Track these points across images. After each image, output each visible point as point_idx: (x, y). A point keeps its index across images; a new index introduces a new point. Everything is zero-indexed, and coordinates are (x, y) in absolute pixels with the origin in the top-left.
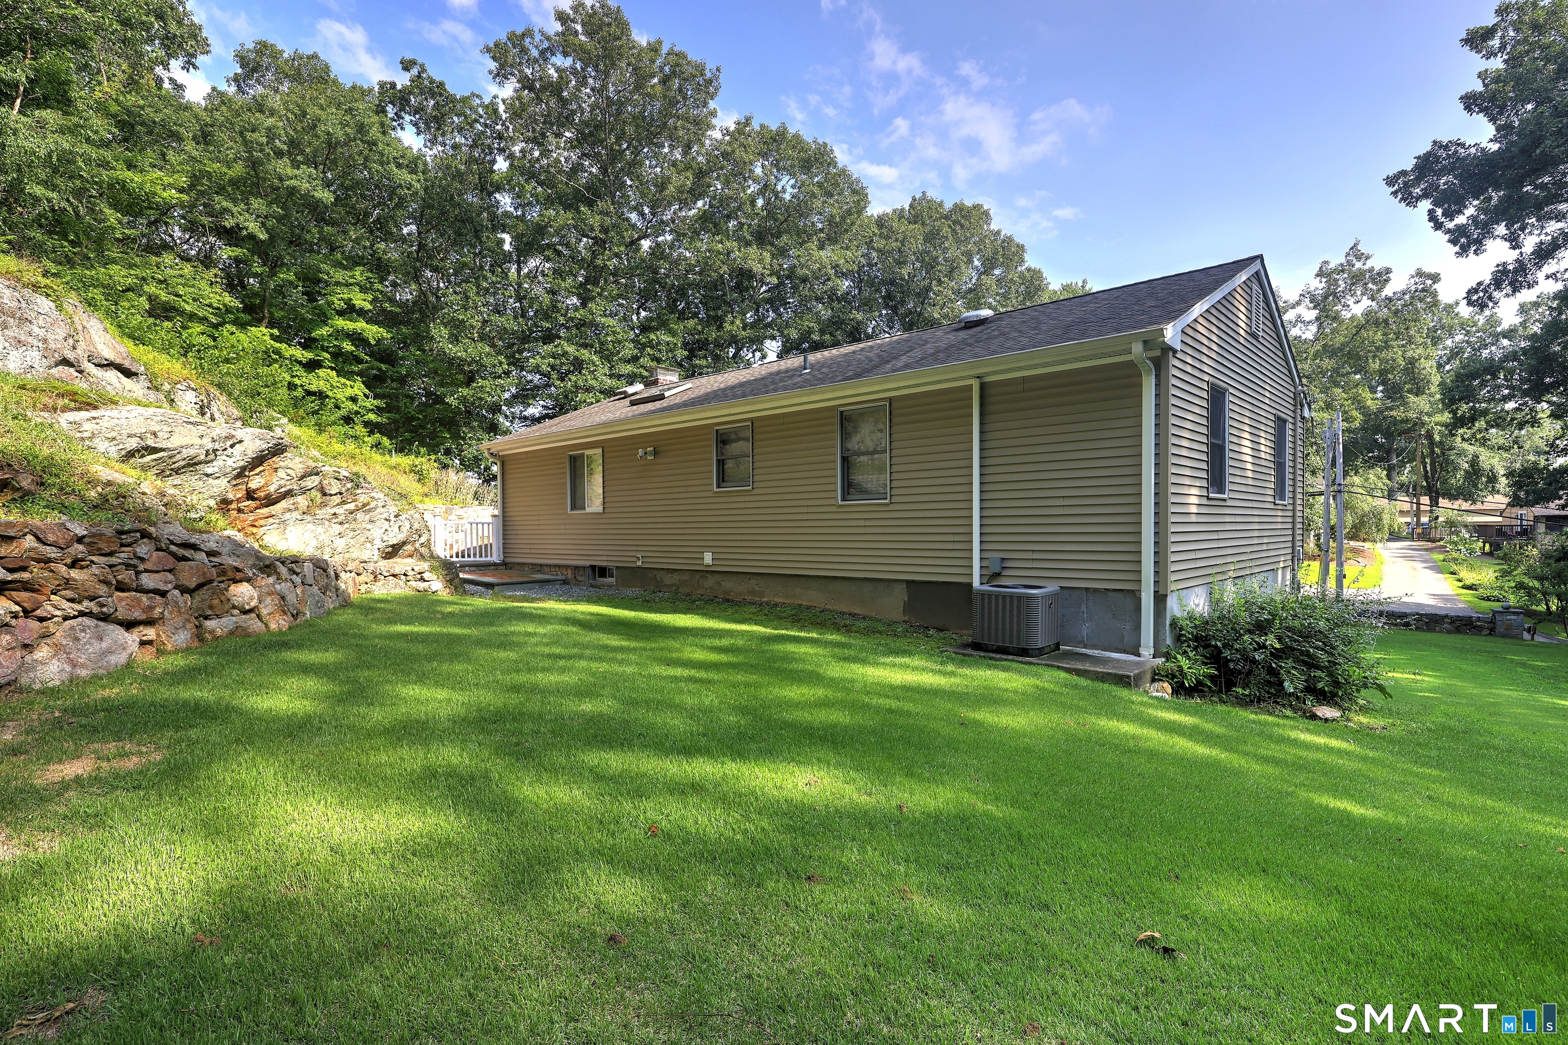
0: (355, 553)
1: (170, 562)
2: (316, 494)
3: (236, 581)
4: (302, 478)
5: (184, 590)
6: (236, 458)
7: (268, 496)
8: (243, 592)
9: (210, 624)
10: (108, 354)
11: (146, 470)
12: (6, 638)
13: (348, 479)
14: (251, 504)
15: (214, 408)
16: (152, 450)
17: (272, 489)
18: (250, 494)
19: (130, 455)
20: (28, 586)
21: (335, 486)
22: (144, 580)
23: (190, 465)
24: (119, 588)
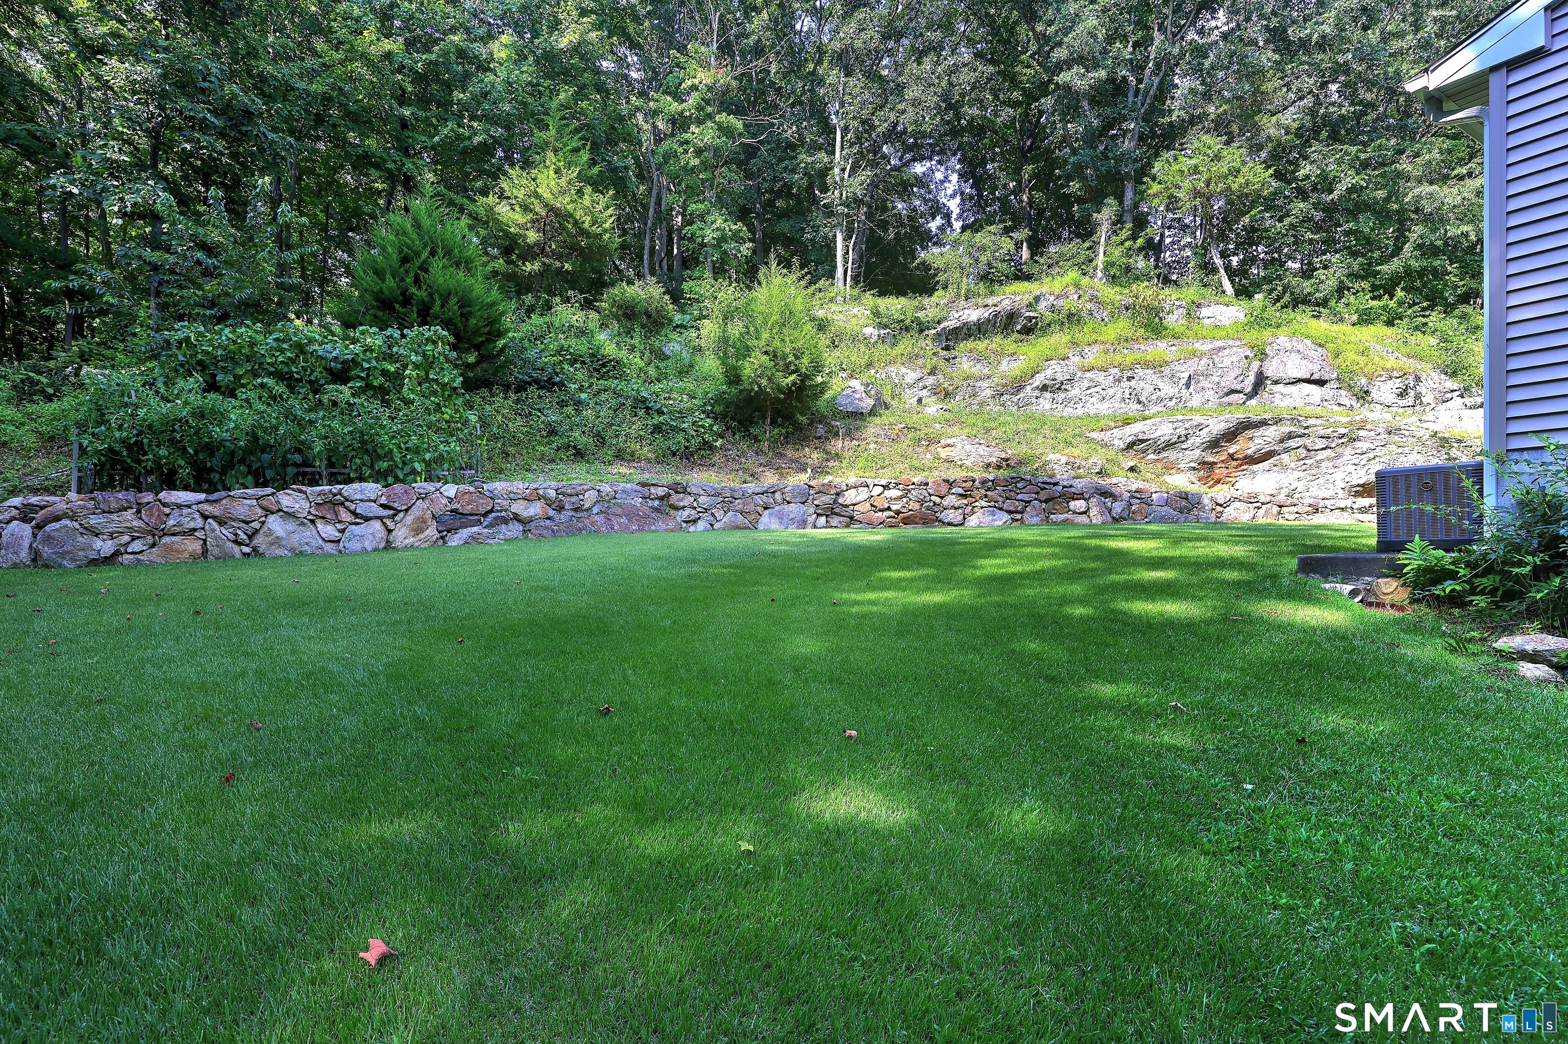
1: (1037, 490)
2: (1298, 450)
3: (1075, 499)
4: (1282, 441)
5: (1041, 502)
6: (1204, 435)
7: (1247, 457)
8: (1079, 505)
9: (1052, 516)
10: (1303, 373)
11: (1144, 451)
12: (960, 511)
13: (1343, 436)
14: (1234, 463)
15: (1422, 389)
16: (1143, 441)
17: (1249, 452)
18: (1232, 457)
19: (1131, 446)
20: (971, 496)
21: (1321, 444)
22: (1020, 497)
23: (1169, 445)
24: (1007, 498)
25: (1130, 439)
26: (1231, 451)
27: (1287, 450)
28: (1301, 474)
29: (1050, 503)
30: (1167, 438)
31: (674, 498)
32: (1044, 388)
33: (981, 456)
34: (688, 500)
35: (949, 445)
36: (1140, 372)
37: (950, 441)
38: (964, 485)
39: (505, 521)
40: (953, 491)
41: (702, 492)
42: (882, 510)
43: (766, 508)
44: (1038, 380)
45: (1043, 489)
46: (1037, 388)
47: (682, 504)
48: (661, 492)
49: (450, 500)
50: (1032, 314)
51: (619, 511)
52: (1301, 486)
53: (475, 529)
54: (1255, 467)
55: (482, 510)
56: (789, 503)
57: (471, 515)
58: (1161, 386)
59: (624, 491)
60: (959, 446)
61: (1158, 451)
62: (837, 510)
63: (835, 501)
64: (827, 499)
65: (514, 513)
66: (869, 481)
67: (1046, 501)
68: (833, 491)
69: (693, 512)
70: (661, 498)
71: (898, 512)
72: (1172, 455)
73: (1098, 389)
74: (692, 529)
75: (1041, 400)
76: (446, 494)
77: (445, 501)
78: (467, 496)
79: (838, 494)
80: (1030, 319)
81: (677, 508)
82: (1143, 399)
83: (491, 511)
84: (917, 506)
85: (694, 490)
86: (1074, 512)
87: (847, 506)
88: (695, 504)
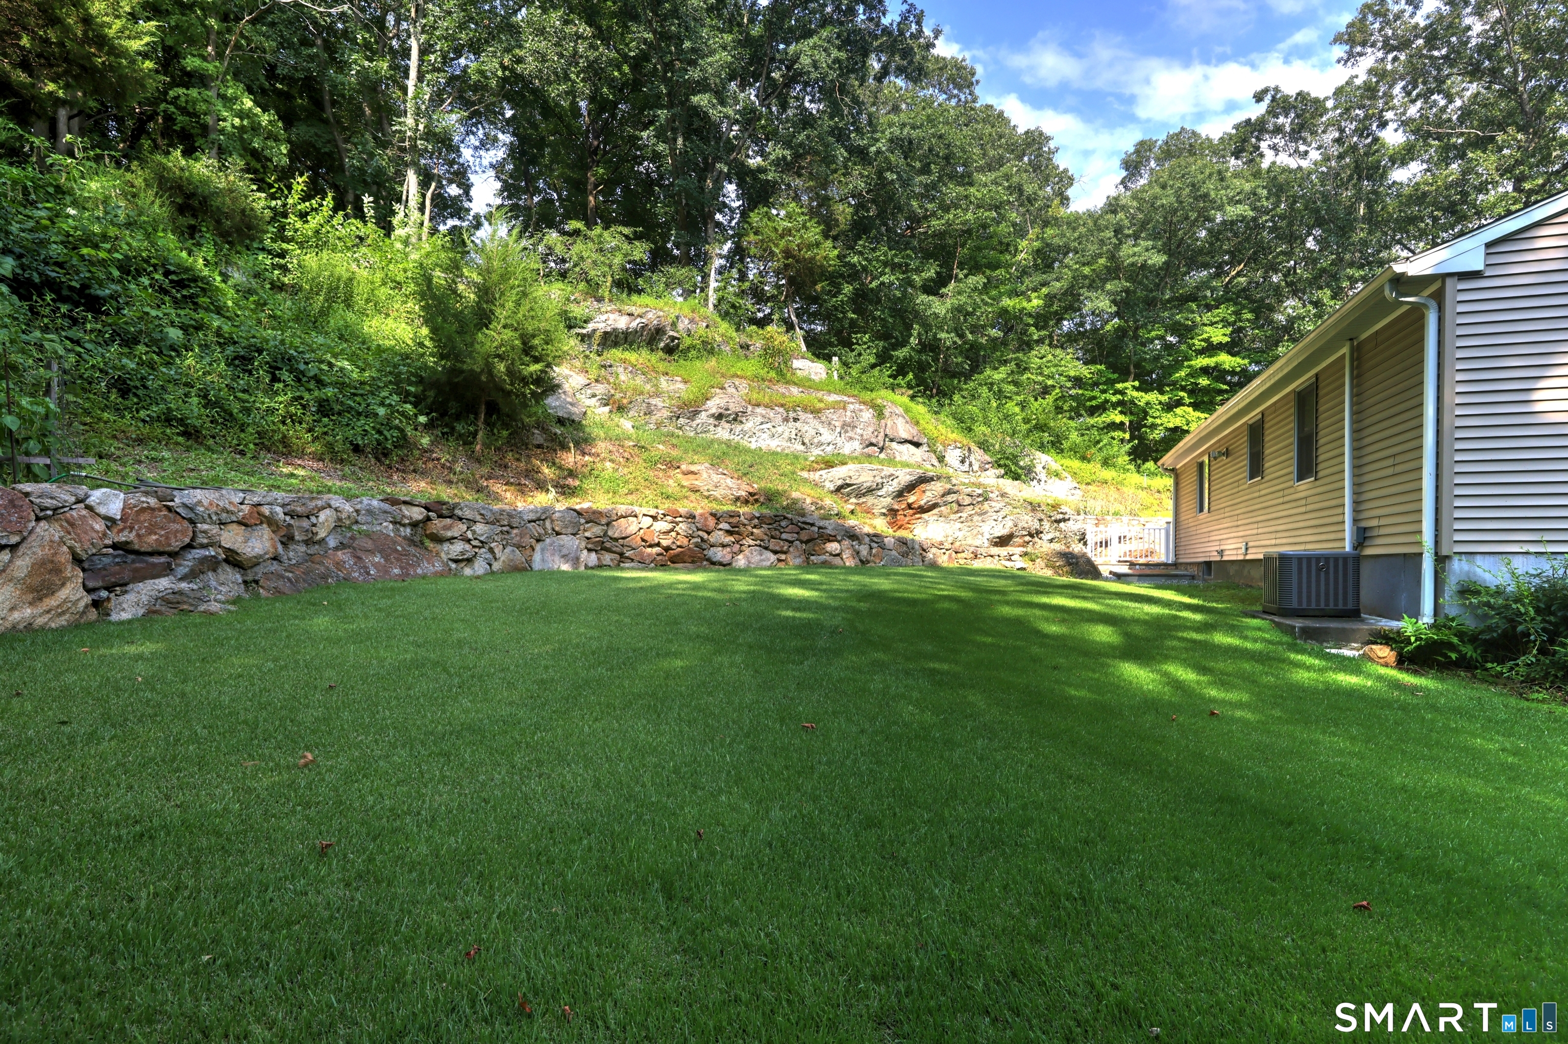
0: (969, 541)
1: (797, 529)
2: (954, 505)
3: (830, 541)
4: (943, 496)
5: (802, 542)
6: (893, 486)
7: (920, 507)
8: (833, 547)
9: (812, 558)
10: (905, 435)
11: (849, 495)
12: (728, 549)
13: (979, 495)
14: (911, 511)
15: (972, 458)
16: (849, 485)
17: (922, 503)
18: (910, 506)
19: (839, 489)
20: (738, 533)
21: (967, 500)
22: (784, 536)
23: (870, 491)
24: (773, 537)
25: (840, 483)
26: (910, 501)
27: (946, 504)
28: (960, 525)
29: (810, 544)
30: (868, 484)
31: (437, 525)
32: (720, 417)
33: (730, 489)
34: (459, 528)
35: (692, 473)
36: (802, 416)
37: (693, 468)
38: (731, 520)
39: (212, 564)
40: (721, 526)
41: (478, 518)
42: (651, 546)
43: (538, 541)
44: (713, 406)
45: (802, 529)
46: (713, 415)
47: (449, 534)
48: (417, 514)
49: (110, 521)
50: (675, 334)
51: (369, 545)
52: (960, 535)
53: (164, 583)
54: (925, 516)
55: (175, 545)
56: (558, 534)
57: (151, 554)
58: (822, 430)
59: (370, 512)
60: (705, 475)
61: (858, 496)
62: (608, 545)
63: (605, 534)
64: (597, 530)
65: (228, 550)
66: (637, 509)
67: (806, 542)
68: (604, 521)
69: (468, 547)
70: (414, 525)
71: (667, 549)
72: (870, 500)
73: (769, 425)
74: (468, 571)
75: (719, 429)
76: (102, 510)
77: (99, 526)
78: (146, 516)
79: (608, 524)
80: (673, 338)
81: (438, 539)
82: (806, 441)
83: (190, 546)
84: (685, 542)
85: (468, 514)
86: (831, 554)
87: (616, 540)
88: (469, 535)
